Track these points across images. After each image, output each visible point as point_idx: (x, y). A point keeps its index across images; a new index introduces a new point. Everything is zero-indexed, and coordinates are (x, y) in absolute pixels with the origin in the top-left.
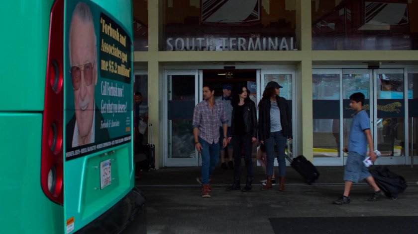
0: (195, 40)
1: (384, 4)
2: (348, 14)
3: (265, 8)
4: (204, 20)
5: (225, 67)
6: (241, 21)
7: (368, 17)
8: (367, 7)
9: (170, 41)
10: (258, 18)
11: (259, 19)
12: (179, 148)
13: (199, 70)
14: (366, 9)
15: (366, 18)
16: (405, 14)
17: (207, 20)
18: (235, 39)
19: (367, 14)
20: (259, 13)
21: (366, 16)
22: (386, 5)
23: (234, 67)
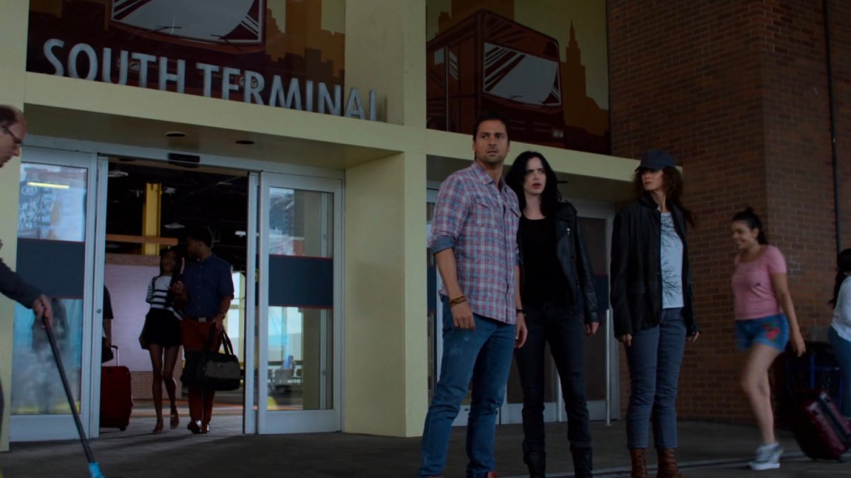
0: (130, 56)
1: (519, 54)
2: (451, 62)
3: (274, 16)
4: (120, 17)
5: (172, 156)
6: (216, 39)
7: (489, 77)
8: (488, 54)
9: (55, 50)
10: (256, 38)
11: (260, 40)
12: (31, 384)
13: (99, 154)
14: (485, 58)
15: (486, 79)
16: (556, 85)
17: (127, 20)
18: (236, 72)
19: (489, 71)
20: (260, 24)
21: (486, 76)
22: (522, 57)
23: (197, 159)
